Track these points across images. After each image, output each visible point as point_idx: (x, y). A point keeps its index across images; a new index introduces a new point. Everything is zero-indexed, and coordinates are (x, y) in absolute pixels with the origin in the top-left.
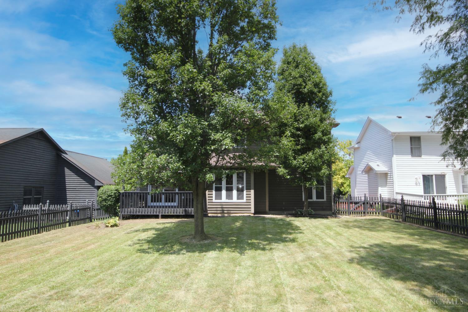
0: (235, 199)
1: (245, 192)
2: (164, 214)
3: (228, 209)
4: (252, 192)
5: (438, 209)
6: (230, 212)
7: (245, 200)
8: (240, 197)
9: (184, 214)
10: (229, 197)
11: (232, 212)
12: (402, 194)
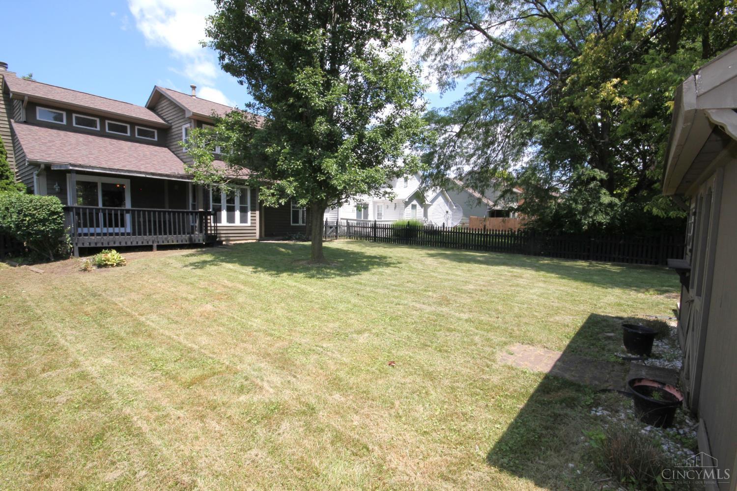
0: (238, 222)
1: (249, 214)
2: (161, 243)
3: (227, 235)
4: (258, 213)
5: (378, 228)
6: (229, 238)
7: (249, 224)
8: (243, 220)
9: (188, 243)
10: (231, 219)
11: (231, 238)
12: (347, 220)
